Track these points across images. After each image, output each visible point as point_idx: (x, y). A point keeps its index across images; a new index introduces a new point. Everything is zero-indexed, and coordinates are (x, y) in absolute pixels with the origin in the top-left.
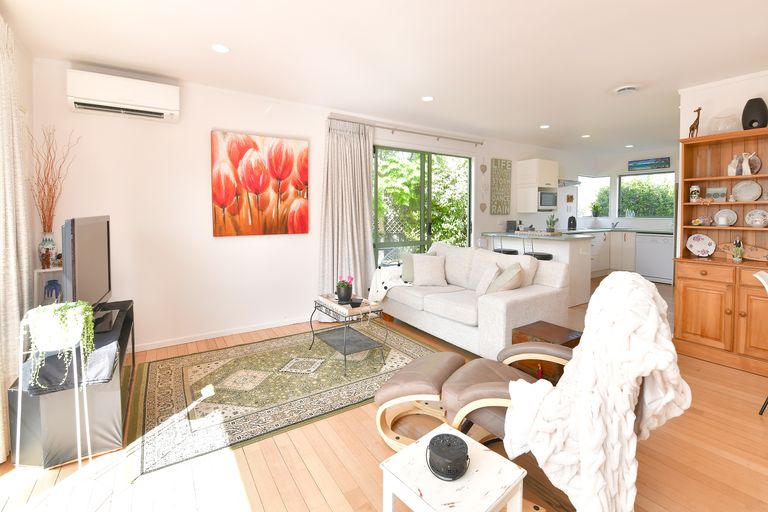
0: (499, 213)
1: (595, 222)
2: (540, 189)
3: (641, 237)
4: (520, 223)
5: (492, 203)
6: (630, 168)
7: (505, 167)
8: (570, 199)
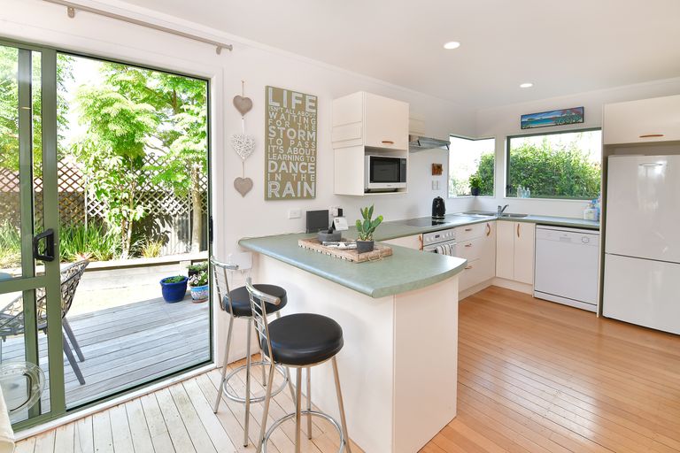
0: (289, 197)
1: (475, 203)
2: (368, 150)
3: (542, 231)
4: (340, 213)
5: (269, 177)
6: (524, 125)
7: (301, 107)
8: (437, 169)
